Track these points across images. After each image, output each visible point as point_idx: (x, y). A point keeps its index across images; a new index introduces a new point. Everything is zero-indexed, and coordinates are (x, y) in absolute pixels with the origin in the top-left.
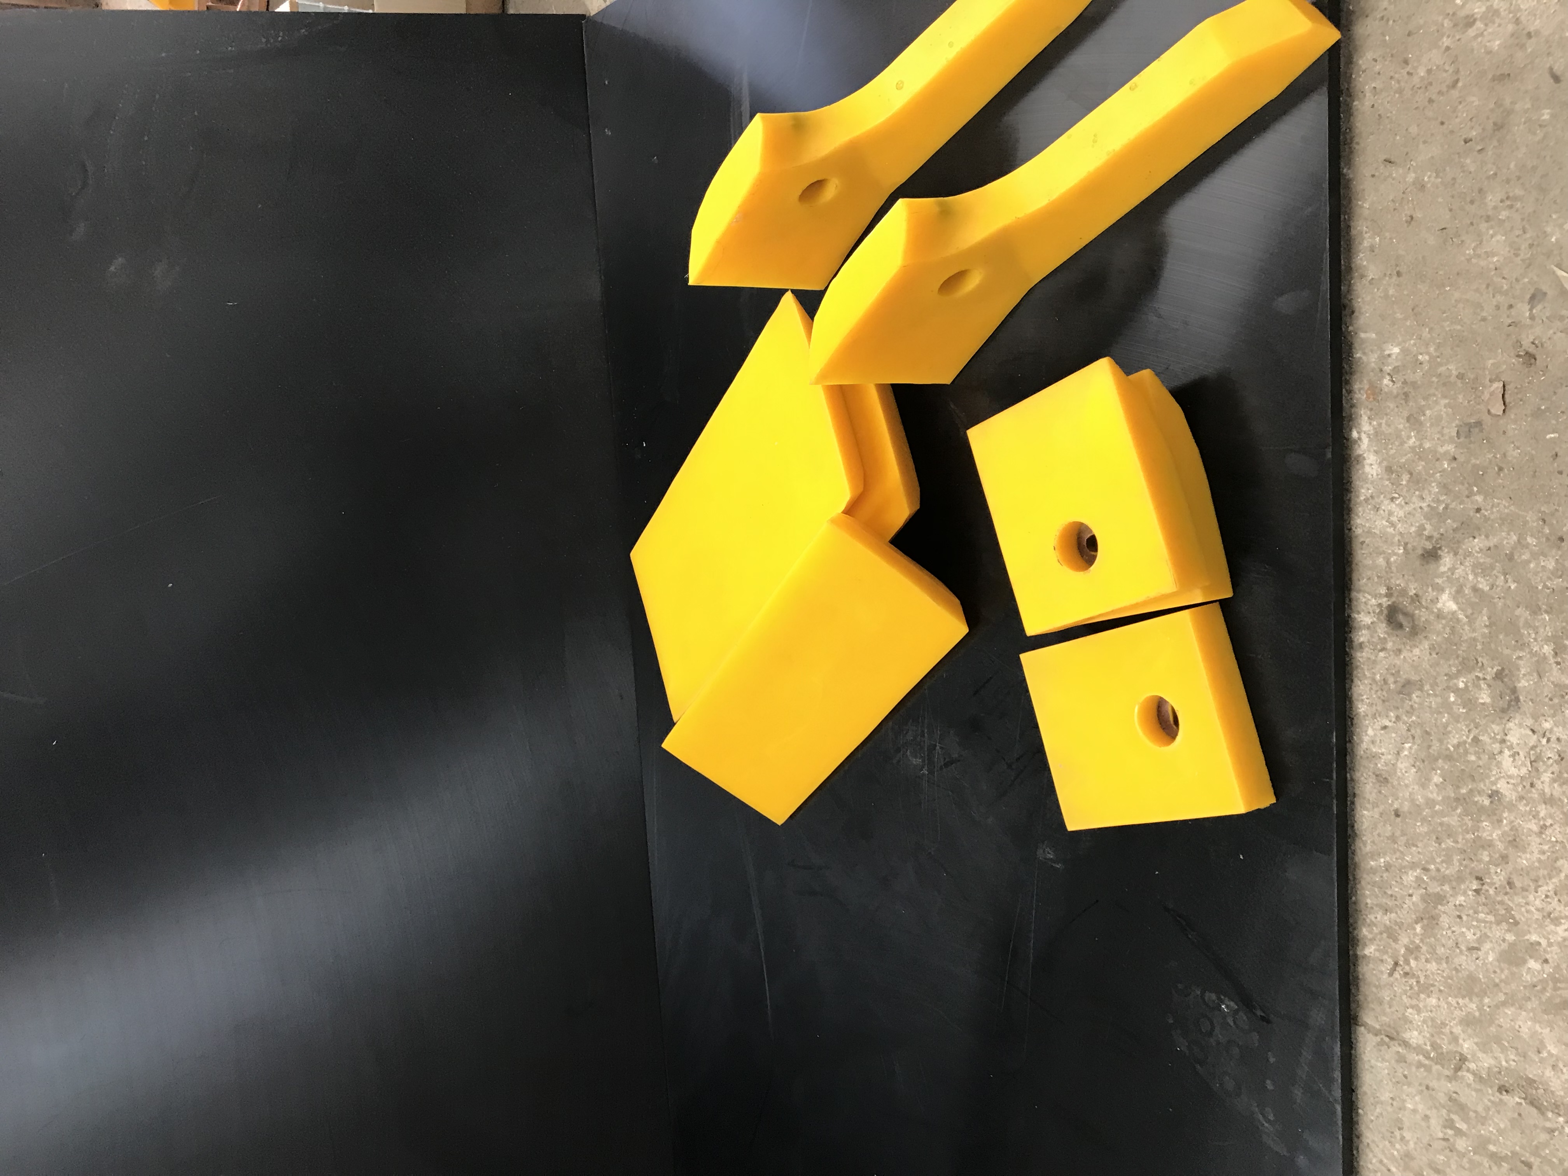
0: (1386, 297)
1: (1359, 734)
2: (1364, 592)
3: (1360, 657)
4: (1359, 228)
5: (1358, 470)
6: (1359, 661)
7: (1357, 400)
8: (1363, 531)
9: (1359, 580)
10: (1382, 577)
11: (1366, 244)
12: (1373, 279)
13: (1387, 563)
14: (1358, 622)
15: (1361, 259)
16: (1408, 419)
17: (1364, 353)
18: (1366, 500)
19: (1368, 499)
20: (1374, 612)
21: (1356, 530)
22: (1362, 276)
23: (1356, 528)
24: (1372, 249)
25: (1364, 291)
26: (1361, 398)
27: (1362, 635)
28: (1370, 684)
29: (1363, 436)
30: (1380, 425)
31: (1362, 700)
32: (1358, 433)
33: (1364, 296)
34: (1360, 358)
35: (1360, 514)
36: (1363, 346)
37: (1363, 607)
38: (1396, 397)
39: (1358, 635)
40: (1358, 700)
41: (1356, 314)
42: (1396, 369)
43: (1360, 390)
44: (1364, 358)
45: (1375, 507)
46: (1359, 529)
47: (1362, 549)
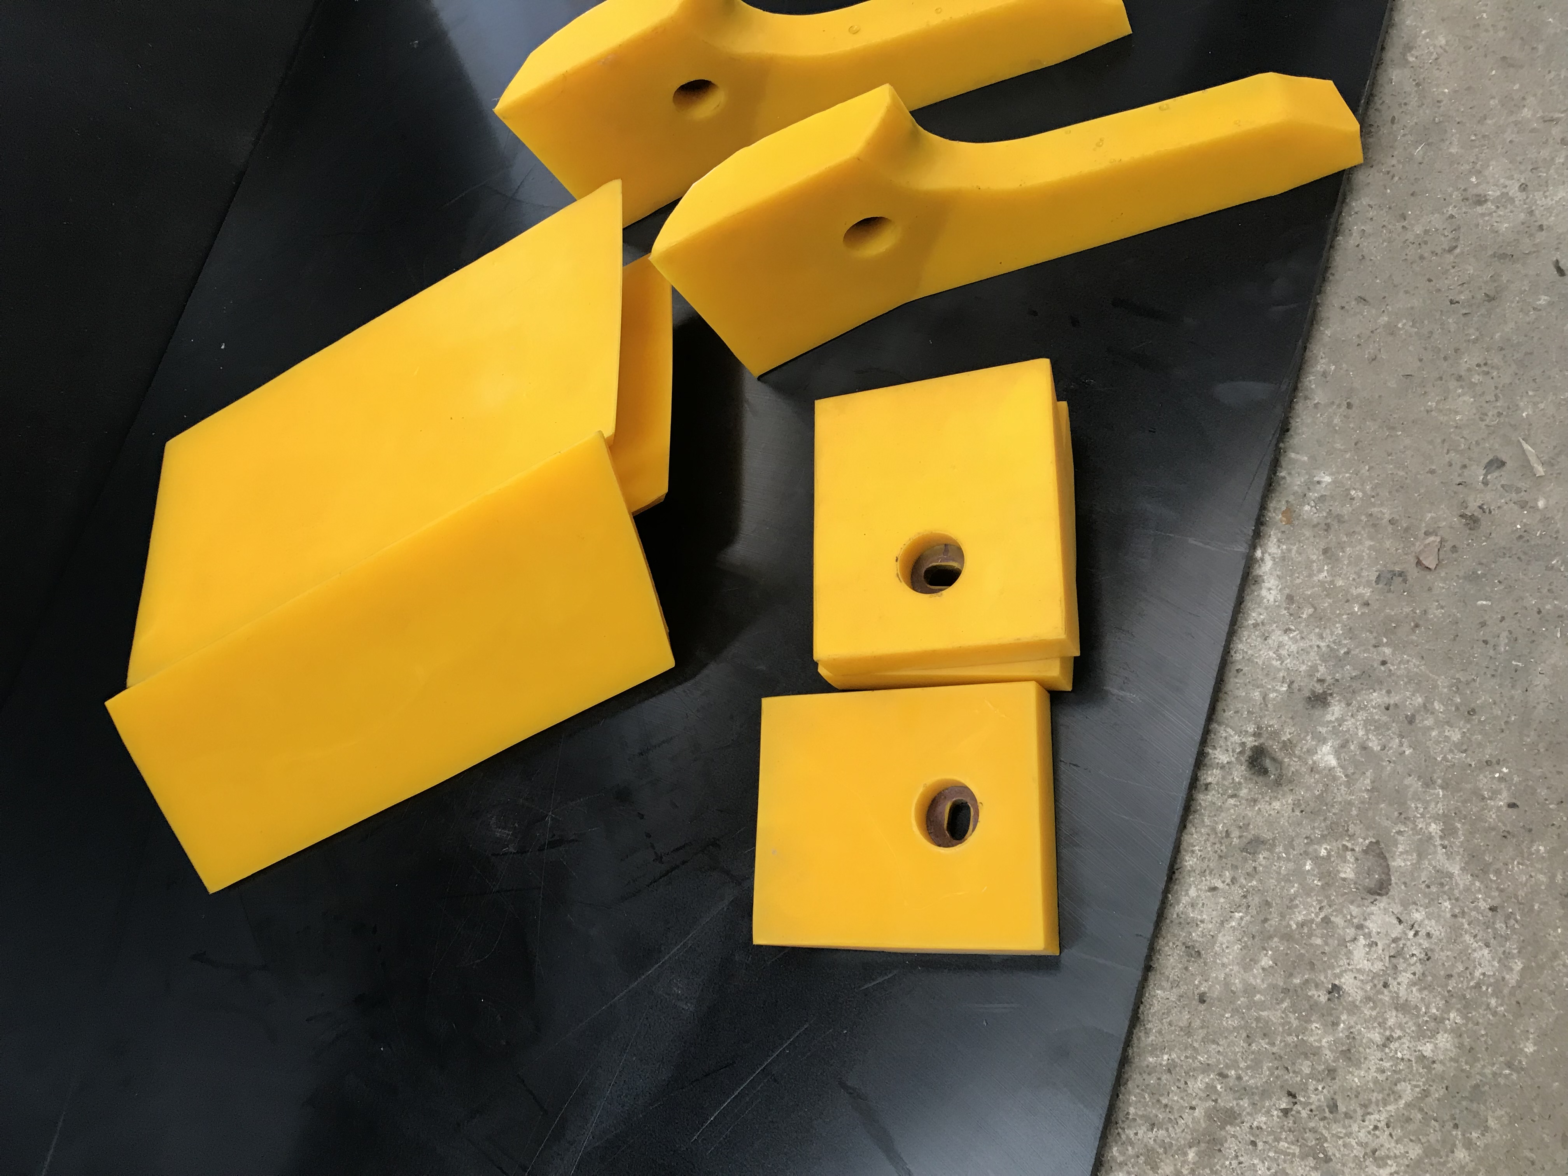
0: (1329, 424)
1: (1177, 892)
2: (1227, 726)
3: (1203, 800)
4: (1315, 352)
5: (1253, 591)
6: (1200, 804)
7: (1270, 518)
8: (1243, 657)
9: (1224, 711)
10: (1253, 713)
11: (1319, 368)
12: (1318, 403)
13: (1264, 698)
14: (1211, 759)
15: (1310, 381)
16: (1325, 551)
17: (1290, 474)
18: (1256, 625)
19: (1258, 624)
20: (1233, 751)
21: (1234, 655)
22: (1306, 398)
23: (1235, 653)
24: (1324, 374)
25: (1305, 413)
26: (1275, 518)
27: (1212, 774)
28: (1208, 835)
29: (1267, 557)
30: (1289, 550)
31: (1193, 852)
32: (1263, 553)
33: (1304, 417)
34: (1284, 478)
35: (1244, 639)
36: (1290, 467)
37: (1222, 743)
38: (1315, 526)
39: (1207, 774)
40: (1186, 851)
41: (1291, 432)
42: (1322, 499)
43: (1275, 509)
44: (1288, 479)
45: (1264, 634)
46: (1238, 655)
47: (1236, 677)
